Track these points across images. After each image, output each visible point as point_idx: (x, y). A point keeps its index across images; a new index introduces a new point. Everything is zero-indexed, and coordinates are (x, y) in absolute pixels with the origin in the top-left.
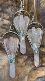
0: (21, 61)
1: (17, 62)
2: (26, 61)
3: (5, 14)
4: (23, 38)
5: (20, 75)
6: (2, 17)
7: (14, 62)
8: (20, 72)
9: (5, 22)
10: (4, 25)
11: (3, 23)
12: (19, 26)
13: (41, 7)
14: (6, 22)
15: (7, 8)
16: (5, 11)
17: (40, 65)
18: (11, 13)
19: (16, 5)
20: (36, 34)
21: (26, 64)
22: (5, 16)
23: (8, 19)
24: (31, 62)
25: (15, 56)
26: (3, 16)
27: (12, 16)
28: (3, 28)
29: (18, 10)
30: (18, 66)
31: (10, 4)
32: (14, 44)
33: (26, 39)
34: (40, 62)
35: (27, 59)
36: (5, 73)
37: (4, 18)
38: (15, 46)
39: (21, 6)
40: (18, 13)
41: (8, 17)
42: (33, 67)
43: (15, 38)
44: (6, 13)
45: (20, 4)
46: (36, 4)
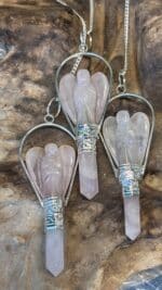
0: (82, 219)
1: (69, 222)
2: (97, 219)
3: (29, 66)
4: (89, 146)
5: (78, 266)
6: (21, 75)
7: (59, 223)
8: (78, 254)
9: (30, 91)
10: (27, 100)
11: (22, 95)
14: (33, 90)
15: (38, 45)
16: (29, 54)
17: (145, 232)
18: (49, 60)
19: (64, 35)
20: (131, 132)
21: (97, 230)
22: (29, 73)
23: (38, 82)
24: (115, 225)
25: (63, 203)
26: (23, 72)
27: (51, 72)
28: (24, 111)
29: (71, 51)
30: (74, 236)
31: (46, 33)
32: (59, 165)
33: (97, 151)
34: (144, 223)
35: (103, 212)
36: (29, 258)
37: (26, 79)
38: (61, 170)
39: (83, 39)
40: (73, 60)
41: (39, 75)
42: (120, 239)
43: (62, 147)
44: (34, 60)
45: (79, 30)
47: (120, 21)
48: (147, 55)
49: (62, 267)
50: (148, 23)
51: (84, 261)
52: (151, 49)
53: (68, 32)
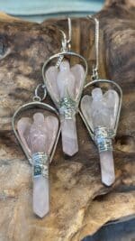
0: (65, 176)
1: (53, 178)
2: (78, 174)
3: (21, 63)
5: (61, 211)
6: (15, 70)
7: (45, 173)
8: (61, 202)
9: (22, 83)
10: (19, 90)
11: (15, 86)
12: (57, 87)
13: (115, 44)
14: (24, 82)
15: (29, 47)
16: (22, 54)
17: (118, 182)
18: (37, 59)
19: (50, 39)
21: (78, 182)
22: (21, 68)
23: (28, 76)
24: (92, 178)
26: (17, 67)
27: (38, 67)
28: (17, 98)
29: (54, 52)
30: (57, 189)
31: (35, 38)
32: (45, 129)
33: (77, 122)
34: (118, 175)
35: (82, 169)
36: (18, 209)
37: (19, 73)
39: (64, 44)
40: (56, 59)
41: (29, 70)
42: (97, 187)
43: (48, 118)
44: (25, 58)
45: (61, 38)
46: (102, 43)
47: (92, 39)
48: (113, 55)
49: (47, 209)
50: (113, 36)
51: (66, 206)
52: (117, 50)
53: (52, 37)
